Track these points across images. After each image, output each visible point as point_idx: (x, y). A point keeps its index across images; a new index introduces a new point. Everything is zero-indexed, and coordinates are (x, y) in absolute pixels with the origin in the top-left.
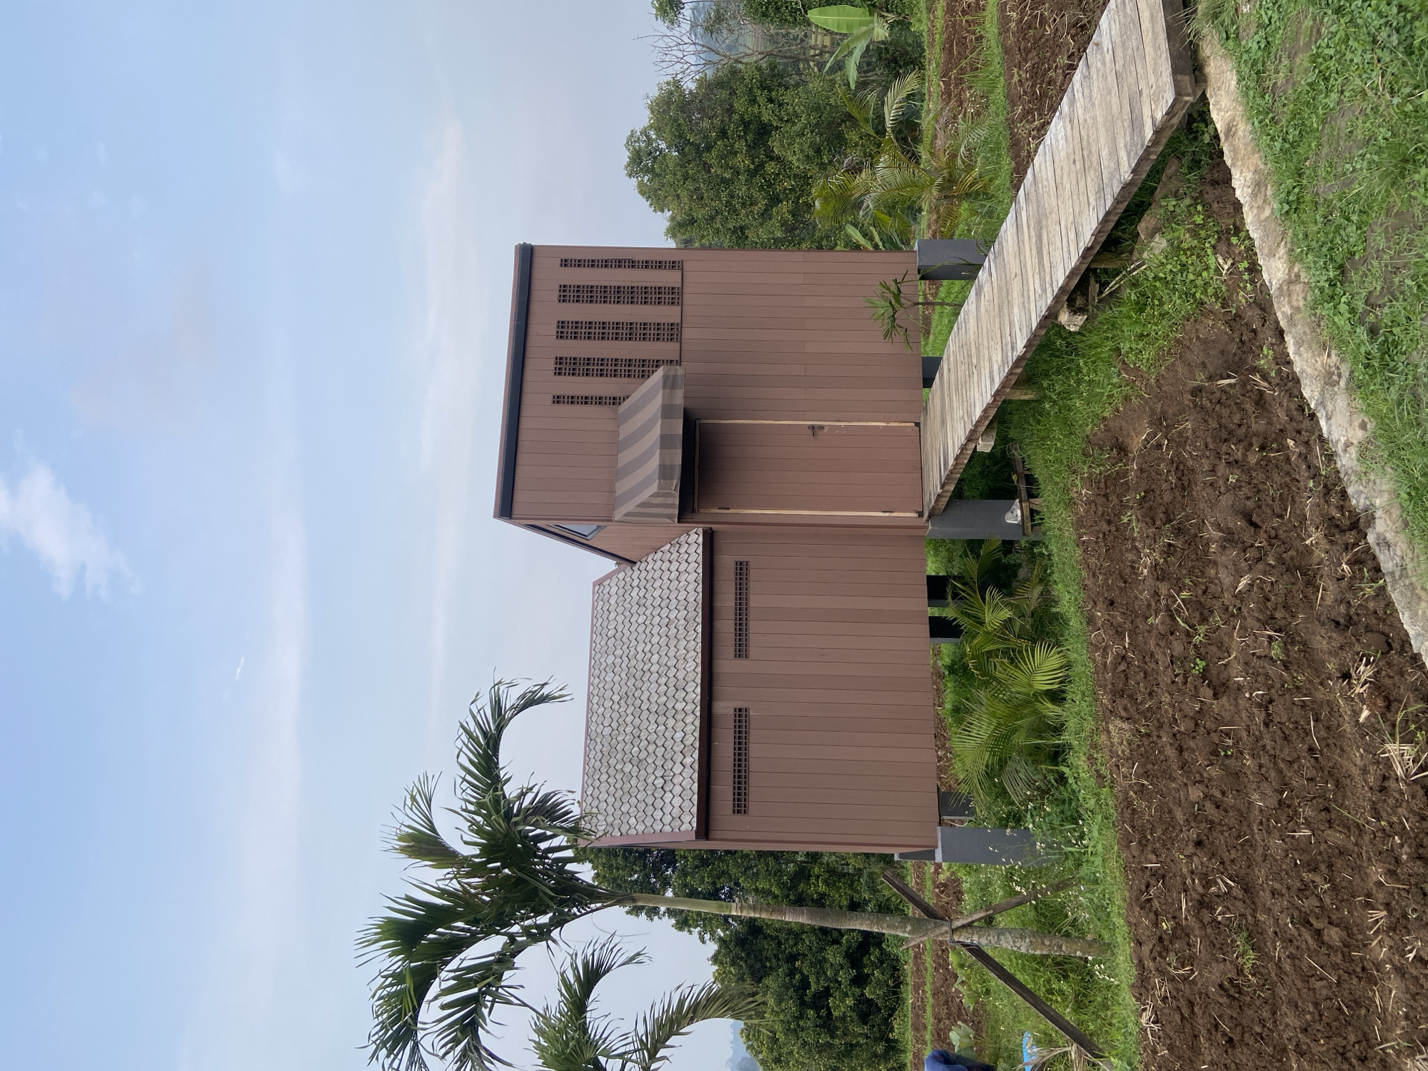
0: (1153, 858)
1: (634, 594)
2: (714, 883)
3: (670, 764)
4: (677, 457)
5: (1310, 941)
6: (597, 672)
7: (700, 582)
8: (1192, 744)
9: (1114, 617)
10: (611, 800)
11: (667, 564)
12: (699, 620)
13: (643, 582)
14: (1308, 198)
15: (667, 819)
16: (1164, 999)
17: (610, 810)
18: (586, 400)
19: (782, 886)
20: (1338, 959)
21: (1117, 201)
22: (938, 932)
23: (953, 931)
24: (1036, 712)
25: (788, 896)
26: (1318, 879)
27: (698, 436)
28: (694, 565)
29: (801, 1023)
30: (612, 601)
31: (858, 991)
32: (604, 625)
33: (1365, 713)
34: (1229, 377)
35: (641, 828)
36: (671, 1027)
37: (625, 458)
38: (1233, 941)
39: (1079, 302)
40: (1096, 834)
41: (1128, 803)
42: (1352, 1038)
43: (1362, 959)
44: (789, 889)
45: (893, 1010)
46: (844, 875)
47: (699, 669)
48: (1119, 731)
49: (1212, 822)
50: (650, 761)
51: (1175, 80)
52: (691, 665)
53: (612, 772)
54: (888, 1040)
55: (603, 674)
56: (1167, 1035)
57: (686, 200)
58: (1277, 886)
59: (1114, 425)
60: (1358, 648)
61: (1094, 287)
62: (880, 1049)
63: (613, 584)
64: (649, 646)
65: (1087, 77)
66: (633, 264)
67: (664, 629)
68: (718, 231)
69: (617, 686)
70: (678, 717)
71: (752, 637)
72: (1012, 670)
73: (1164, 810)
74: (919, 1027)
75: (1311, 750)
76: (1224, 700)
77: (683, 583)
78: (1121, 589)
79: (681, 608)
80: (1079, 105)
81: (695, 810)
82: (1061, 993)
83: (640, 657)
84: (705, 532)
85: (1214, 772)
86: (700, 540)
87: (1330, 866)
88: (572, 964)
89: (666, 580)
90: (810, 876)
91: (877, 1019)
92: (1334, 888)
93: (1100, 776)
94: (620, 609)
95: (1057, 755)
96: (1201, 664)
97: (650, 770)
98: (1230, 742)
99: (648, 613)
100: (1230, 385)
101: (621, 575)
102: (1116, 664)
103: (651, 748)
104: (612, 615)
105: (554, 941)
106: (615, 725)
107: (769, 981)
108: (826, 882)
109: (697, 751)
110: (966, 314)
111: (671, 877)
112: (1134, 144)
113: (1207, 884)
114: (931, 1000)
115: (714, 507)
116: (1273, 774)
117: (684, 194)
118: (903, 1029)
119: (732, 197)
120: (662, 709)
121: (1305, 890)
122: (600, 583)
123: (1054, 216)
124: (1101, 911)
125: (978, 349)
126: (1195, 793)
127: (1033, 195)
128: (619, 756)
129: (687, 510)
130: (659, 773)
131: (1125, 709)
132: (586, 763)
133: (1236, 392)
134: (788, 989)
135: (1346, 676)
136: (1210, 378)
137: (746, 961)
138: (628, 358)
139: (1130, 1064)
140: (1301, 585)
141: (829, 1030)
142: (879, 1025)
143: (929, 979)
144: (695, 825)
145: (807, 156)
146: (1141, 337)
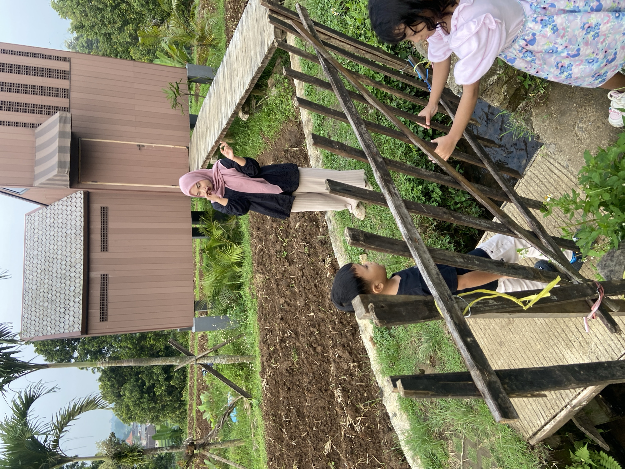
0: (268, 324)
1: (48, 221)
2: (99, 346)
3: (68, 302)
4: (68, 158)
5: (312, 352)
6: (28, 259)
7: (83, 217)
8: (281, 283)
9: (259, 234)
10: (37, 320)
11: (65, 207)
12: (82, 234)
13: (53, 215)
14: (314, 91)
15: (67, 327)
16: (270, 376)
17: (37, 324)
18: (17, 124)
19: (133, 343)
20: (320, 357)
21: (257, 73)
22: (190, 361)
23: (197, 360)
24: (232, 270)
25: (135, 348)
26: (315, 330)
27: (80, 146)
28: (79, 209)
29: (141, 401)
30: (36, 224)
31: (167, 383)
32: (32, 236)
33: (329, 274)
34: (296, 147)
35: (53, 332)
36: (70, 417)
37: (39, 155)
38: (291, 353)
39: (246, 109)
40: (251, 317)
41: (261, 305)
42: (323, 384)
43: (327, 356)
44: (136, 345)
45: (183, 388)
46: (162, 335)
47: (82, 258)
48: (259, 278)
49: (286, 311)
50: (57, 300)
51: (275, 31)
52: (78, 256)
53: (37, 306)
54: (181, 401)
55: (32, 259)
56: (270, 389)
57: (78, 15)
58: (303, 333)
59: (262, 158)
60: (327, 252)
61: (254, 102)
62: (177, 405)
63: (36, 215)
64: (56, 246)
65: (247, 17)
66: (42, 56)
67: (64, 238)
68: (96, 34)
69: (39, 265)
70: (72, 280)
71: (110, 242)
72: (222, 254)
73: (273, 306)
74: (191, 395)
75: (315, 285)
76: (292, 267)
77: (74, 217)
78: (262, 223)
79: (73, 229)
80: (245, 27)
81: (80, 322)
82: (240, 375)
83: (51, 251)
84: (84, 193)
85: (288, 293)
86: (82, 196)
87: (319, 325)
88: (19, 397)
89: (64, 215)
90: (146, 338)
91: (176, 393)
92: (320, 333)
93: (253, 295)
94: (40, 228)
95: (239, 287)
96: (285, 253)
97: (57, 305)
98: (293, 282)
99: (55, 230)
100: (296, 150)
101: (41, 211)
102: (259, 252)
103: (58, 294)
104: (36, 231)
105: (5, 391)
106: (39, 284)
107: (127, 386)
108: (154, 340)
109: (82, 295)
110: (206, 104)
111: (77, 346)
112: (262, 52)
113: (284, 333)
114: (196, 383)
115: (89, 181)
116: (303, 294)
117: (77, 13)
118: (186, 396)
119: (104, 17)
120: (64, 276)
121: (312, 334)
122: (29, 214)
123: (236, 72)
124: (252, 345)
125: (210, 121)
126: (282, 301)
127: (229, 60)
128: (41, 299)
129: (75, 181)
130: (62, 306)
131: (262, 270)
132: (23, 303)
133: (298, 153)
134: (135, 387)
135: (324, 261)
136: (291, 147)
137: (115, 379)
138: (41, 104)
139: (259, 401)
140: (315, 227)
141: (154, 401)
142: (177, 395)
143: (196, 375)
144: (80, 329)
145: (142, 4)
146: (269, 126)
